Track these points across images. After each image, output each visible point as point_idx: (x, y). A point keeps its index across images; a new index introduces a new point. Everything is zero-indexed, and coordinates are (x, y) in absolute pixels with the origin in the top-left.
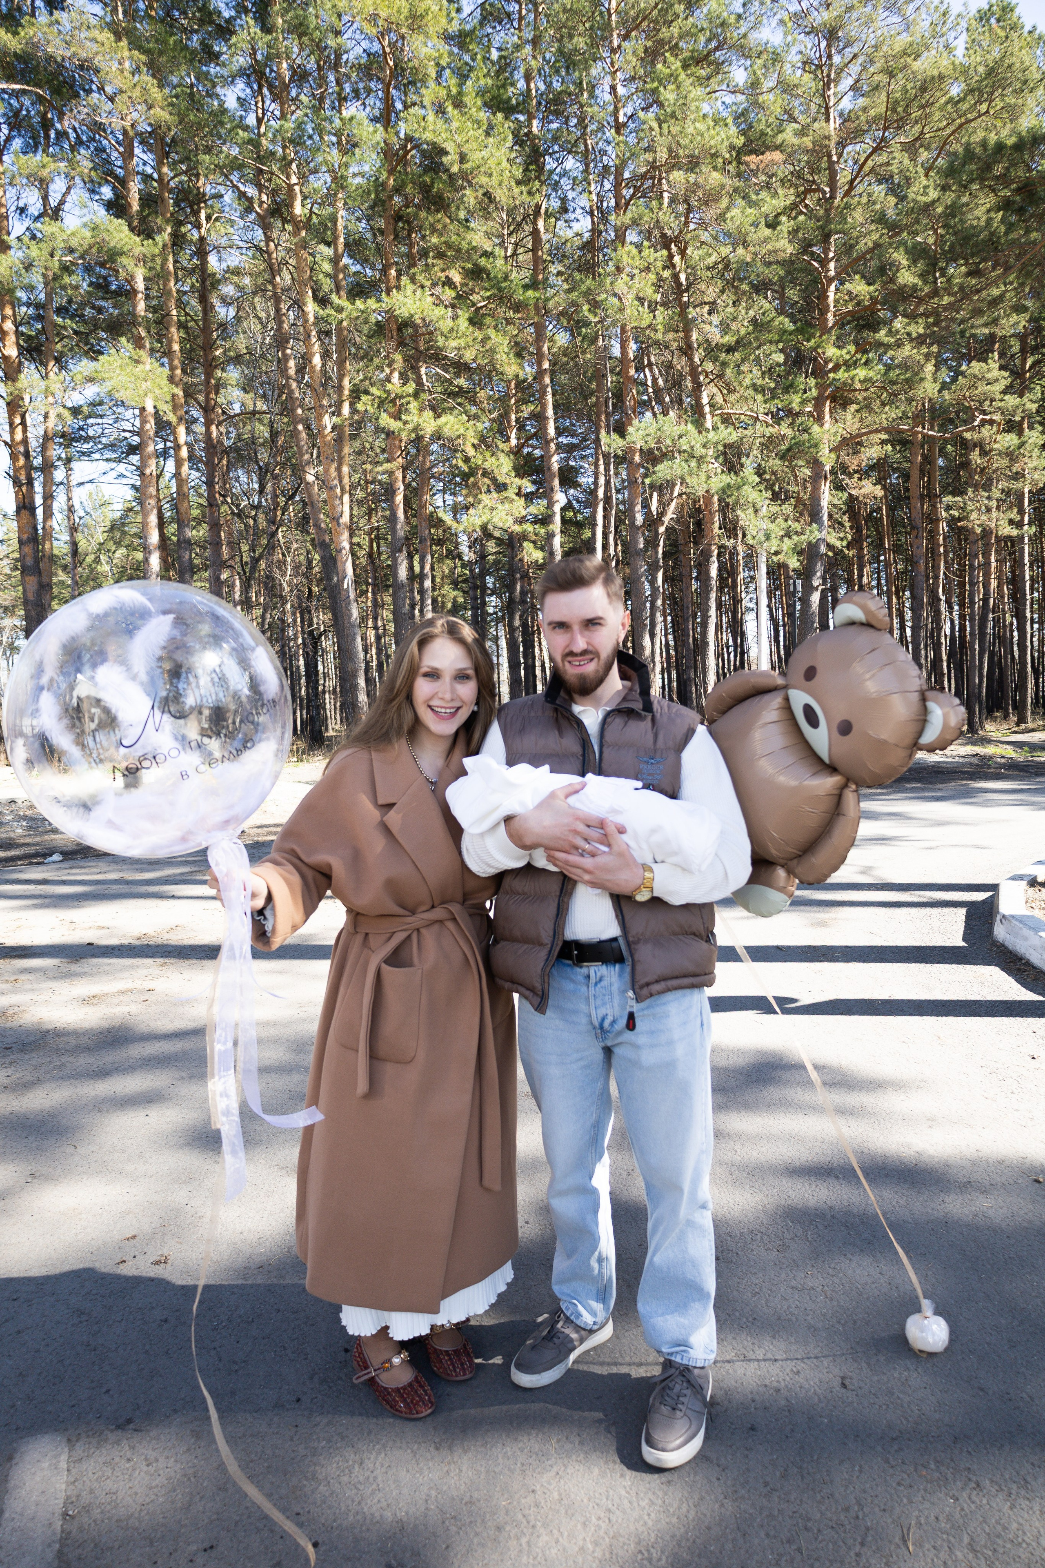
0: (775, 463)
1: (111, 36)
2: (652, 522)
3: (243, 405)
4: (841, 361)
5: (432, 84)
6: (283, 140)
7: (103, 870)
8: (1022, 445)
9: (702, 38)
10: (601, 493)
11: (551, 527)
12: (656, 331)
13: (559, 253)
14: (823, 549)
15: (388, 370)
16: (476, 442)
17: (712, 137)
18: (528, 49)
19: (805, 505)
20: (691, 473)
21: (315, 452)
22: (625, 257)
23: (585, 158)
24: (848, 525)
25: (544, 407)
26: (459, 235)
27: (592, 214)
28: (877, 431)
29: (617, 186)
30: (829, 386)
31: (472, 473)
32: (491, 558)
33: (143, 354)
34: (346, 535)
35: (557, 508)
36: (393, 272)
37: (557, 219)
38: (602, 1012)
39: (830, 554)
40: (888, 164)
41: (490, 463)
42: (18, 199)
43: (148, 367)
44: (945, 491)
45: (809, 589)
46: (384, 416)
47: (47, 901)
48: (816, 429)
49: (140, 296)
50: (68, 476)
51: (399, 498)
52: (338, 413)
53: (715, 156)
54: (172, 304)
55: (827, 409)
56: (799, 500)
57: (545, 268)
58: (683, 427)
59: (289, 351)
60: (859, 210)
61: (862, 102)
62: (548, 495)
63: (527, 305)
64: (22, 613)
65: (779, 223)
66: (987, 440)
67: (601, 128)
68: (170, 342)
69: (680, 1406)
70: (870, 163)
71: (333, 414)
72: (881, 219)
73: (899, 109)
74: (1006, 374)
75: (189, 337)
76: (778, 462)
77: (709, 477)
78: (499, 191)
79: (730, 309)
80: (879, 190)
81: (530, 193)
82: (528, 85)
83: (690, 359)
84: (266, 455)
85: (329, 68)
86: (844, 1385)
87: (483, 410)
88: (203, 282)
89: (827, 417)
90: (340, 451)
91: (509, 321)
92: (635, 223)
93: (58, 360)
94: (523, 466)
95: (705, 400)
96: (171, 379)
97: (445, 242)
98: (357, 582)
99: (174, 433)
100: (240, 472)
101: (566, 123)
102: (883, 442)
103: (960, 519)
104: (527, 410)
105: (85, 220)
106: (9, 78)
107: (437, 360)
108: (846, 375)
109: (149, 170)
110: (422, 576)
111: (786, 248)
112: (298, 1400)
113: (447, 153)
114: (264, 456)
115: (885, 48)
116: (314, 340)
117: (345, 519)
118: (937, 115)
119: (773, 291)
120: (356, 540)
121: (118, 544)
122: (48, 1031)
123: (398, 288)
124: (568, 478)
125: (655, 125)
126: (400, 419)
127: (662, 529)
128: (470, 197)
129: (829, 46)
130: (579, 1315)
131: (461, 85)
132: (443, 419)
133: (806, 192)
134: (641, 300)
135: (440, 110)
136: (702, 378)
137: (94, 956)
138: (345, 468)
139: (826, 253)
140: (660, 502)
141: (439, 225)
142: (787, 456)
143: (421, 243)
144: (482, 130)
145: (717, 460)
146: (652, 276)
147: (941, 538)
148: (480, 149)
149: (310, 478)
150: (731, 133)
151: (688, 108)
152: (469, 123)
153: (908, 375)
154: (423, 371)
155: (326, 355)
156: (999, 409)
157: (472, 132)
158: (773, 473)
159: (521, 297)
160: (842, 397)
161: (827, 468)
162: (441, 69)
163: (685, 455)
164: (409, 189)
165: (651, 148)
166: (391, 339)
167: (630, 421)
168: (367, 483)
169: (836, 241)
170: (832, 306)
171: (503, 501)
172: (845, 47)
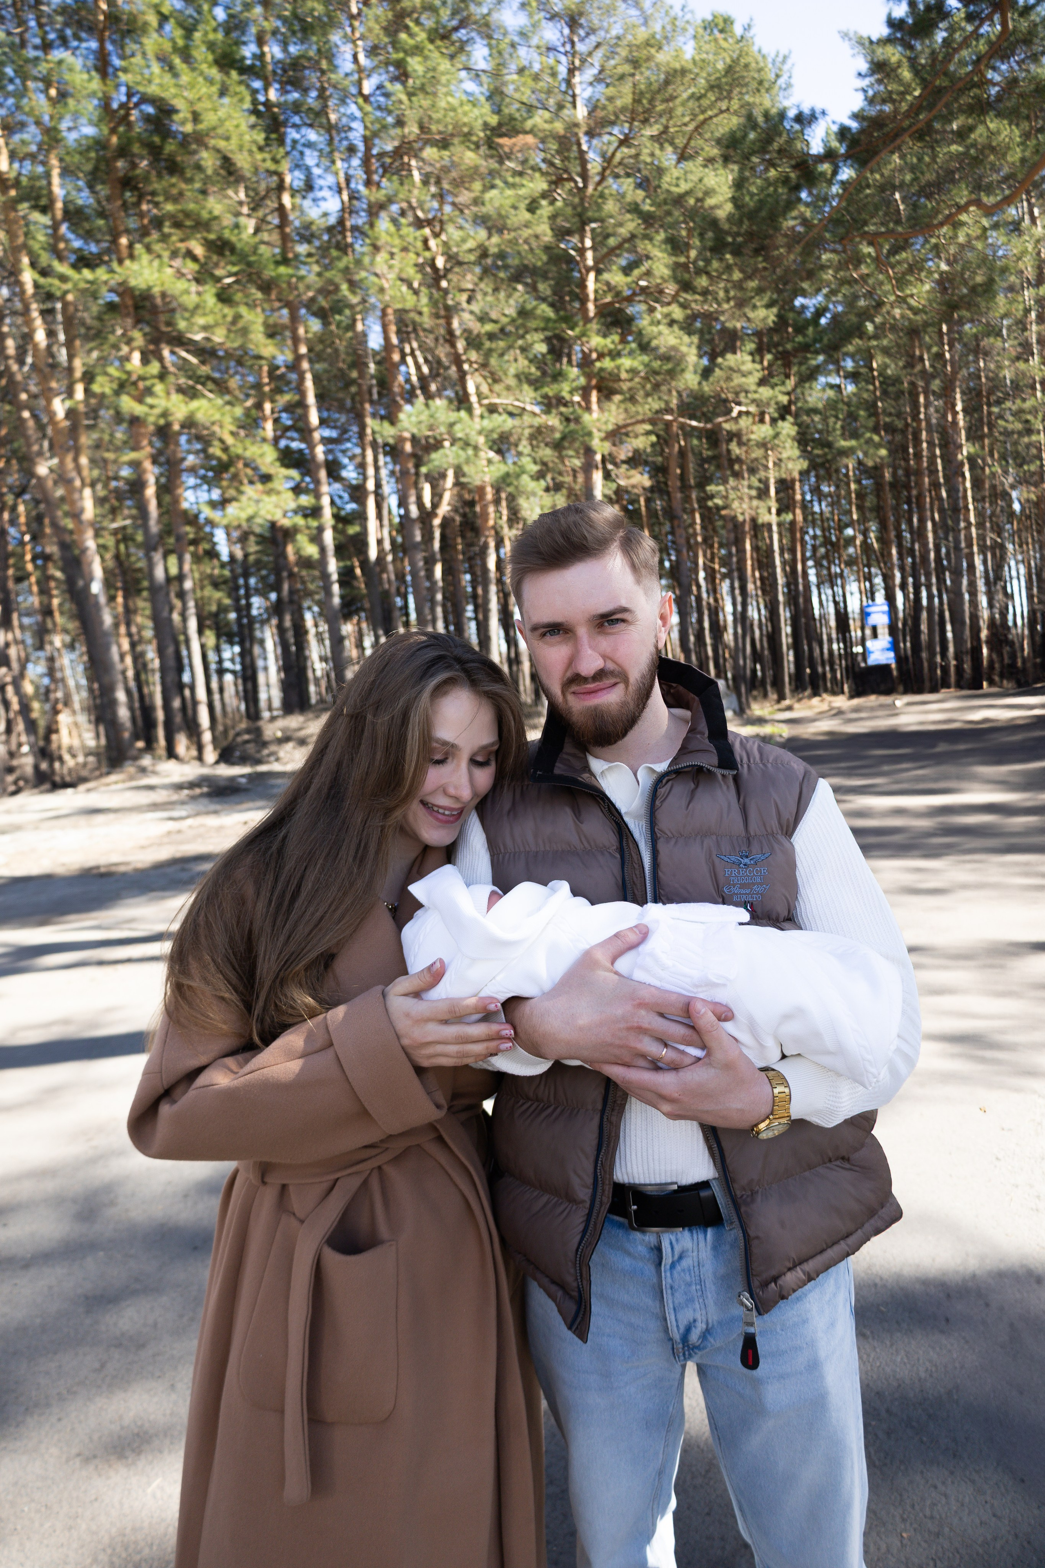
0: (547, 453)
2: (426, 516)
4: (605, 351)
5: (153, 34)
8: (777, 435)
9: (446, 13)
10: (371, 485)
11: (322, 520)
12: (420, 313)
13: (307, 234)
15: (125, 349)
16: (234, 429)
17: (465, 114)
18: (258, 10)
19: (576, 494)
20: (465, 463)
21: (46, 443)
22: (381, 234)
23: (329, 131)
25: (302, 393)
26: (197, 202)
27: (339, 192)
28: (643, 421)
29: (366, 161)
30: (595, 375)
31: (233, 462)
34: (90, 534)
35: (325, 501)
36: (124, 241)
37: (304, 197)
38: (686, 1316)
40: (637, 155)
41: (251, 451)
46: (125, 399)
48: (586, 417)
51: (150, 491)
52: (70, 393)
53: (468, 134)
55: (594, 399)
56: (569, 490)
57: (293, 248)
58: (453, 414)
60: (612, 201)
61: (611, 91)
62: (316, 487)
63: (278, 284)
65: (538, 208)
66: (744, 432)
70: (618, 156)
71: (65, 397)
72: (634, 209)
73: (645, 101)
74: (758, 367)
76: (549, 452)
77: (484, 466)
78: (239, 157)
79: (490, 297)
80: (627, 185)
81: (275, 161)
82: (261, 49)
83: (453, 345)
87: (237, 398)
89: (594, 406)
90: (76, 439)
92: (388, 202)
94: (285, 457)
95: (471, 388)
97: (182, 211)
98: (108, 584)
101: (306, 94)
102: (648, 433)
103: (719, 509)
104: (284, 399)
107: (182, 343)
108: (612, 364)
110: (181, 578)
111: (546, 233)
113: (176, 111)
115: (628, 38)
117: (89, 516)
118: (679, 111)
119: (525, 284)
120: (101, 541)
123: (132, 257)
124: (333, 469)
125: (404, 98)
126: (145, 403)
127: (437, 522)
128: (207, 161)
129: (572, 33)
131: (187, 37)
132: (194, 405)
133: (560, 180)
134: (403, 281)
135: (163, 59)
136: (466, 367)
138: (84, 461)
139: (582, 242)
140: (433, 495)
141: (175, 191)
142: (558, 446)
143: (155, 211)
144: (215, 89)
145: (491, 448)
146: (412, 255)
147: (698, 527)
148: (215, 110)
149: (42, 470)
150: (484, 111)
151: (438, 82)
152: (200, 79)
153: (669, 366)
154: (166, 353)
155: (51, 334)
156: (753, 401)
157: (204, 90)
158: (544, 464)
159: (273, 274)
160: (607, 388)
161: (598, 457)
162: (163, 19)
163: (461, 443)
164: (136, 148)
165: (400, 123)
166: (127, 315)
167: (399, 408)
168: (109, 479)
169: (593, 230)
170: (592, 296)
171: (269, 492)
172: (588, 34)
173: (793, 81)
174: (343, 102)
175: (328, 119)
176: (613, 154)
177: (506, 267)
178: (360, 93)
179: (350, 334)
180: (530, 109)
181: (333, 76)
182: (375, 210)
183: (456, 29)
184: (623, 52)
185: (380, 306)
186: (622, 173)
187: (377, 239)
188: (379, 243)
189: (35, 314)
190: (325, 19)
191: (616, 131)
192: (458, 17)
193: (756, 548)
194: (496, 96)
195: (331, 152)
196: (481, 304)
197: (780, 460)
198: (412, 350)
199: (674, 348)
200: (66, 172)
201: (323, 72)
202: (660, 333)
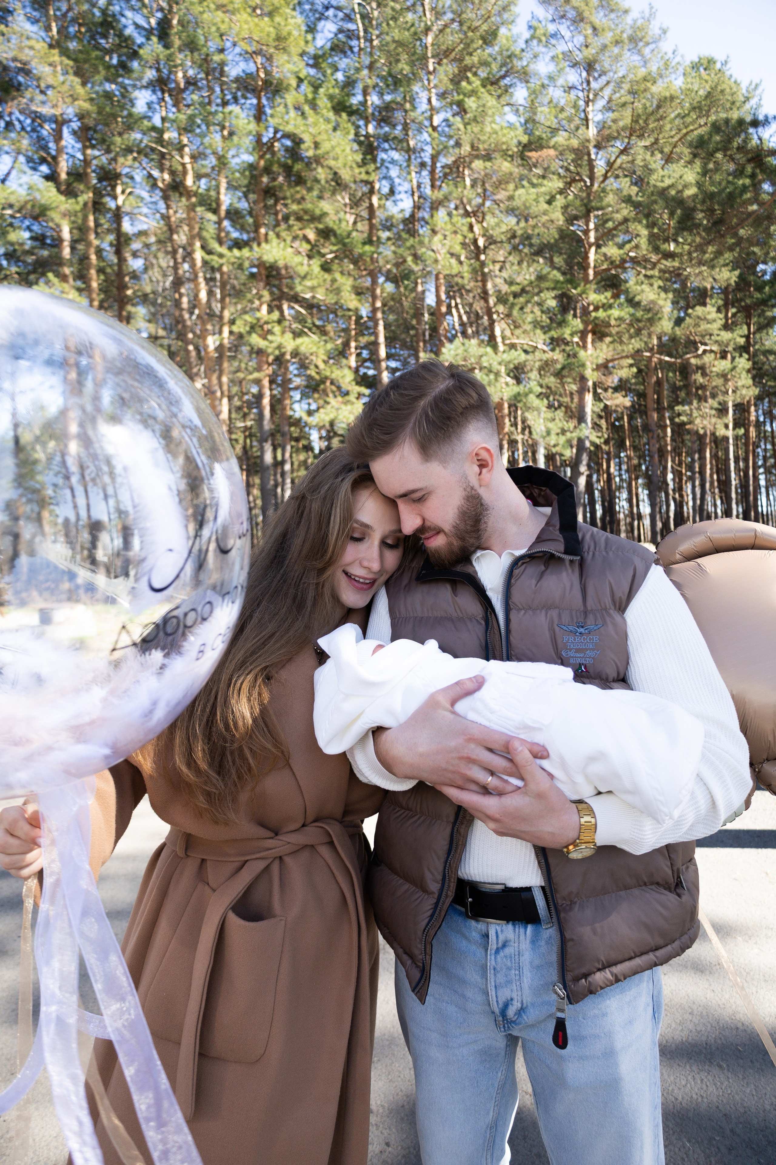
0: (551, 381)
1: (45, 45)
4: (600, 304)
5: (293, 91)
6: (178, 129)
8: (734, 368)
9: (496, 66)
12: (462, 277)
13: (388, 224)
14: (587, 444)
15: (257, 303)
16: (326, 358)
17: (504, 135)
18: (365, 72)
19: (573, 411)
21: (202, 369)
22: (439, 222)
23: (408, 152)
24: (604, 427)
25: (376, 335)
26: (314, 204)
27: (412, 194)
28: (627, 357)
29: (432, 172)
30: (591, 322)
31: (323, 381)
33: (67, 287)
36: (263, 231)
37: (387, 199)
38: (505, 994)
39: (592, 448)
40: (633, 161)
41: (336, 374)
44: (673, 403)
45: (576, 473)
46: (254, 336)
48: (582, 354)
49: (66, 243)
51: (266, 401)
52: (219, 336)
53: (506, 150)
54: (93, 255)
55: (589, 340)
56: (567, 407)
57: (377, 233)
58: (482, 349)
59: (183, 291)
60: (612, 194)
61: (615, 115)
63: (364, 258)
65: (555, 200)
66: (707, 365)
68: (90, 280)
70: (619, 161)
71: (216, 337)
72: (628, 200)
73: (641, 122)
74: (721, 316)
75: (107, 279)
76: (552, 379)
77: (503, 388)
78: (344, 172)
79: (516, 267)
80: (625, 183)
81: (367, 173)
82: (365, 98)
83: (486, 301)
85: (216, 80)
87: (331, 338)
88: (118, 239)
89: (589, 345)
90: (220, 365)
91: (350, 271)
92: (446, 199)
94: (362, 379)
95: (498, 332)
97: (303, 209)
101: (394, 128)
102: (631, 366)
103: (686, 424)
104: (364, 340)
105: (22, 182)
107: (297, 300)
108: (604, 314)
110: (283, 462)
111: (559, 219)
113: (304, 142)
115: (631, 77)
117: (225, 417)
118: (668, 127)
119: (544, 257)
120: (234, 436)
123: (267, 241)
125: (461, 127)
126: (267, 339)
128: (322, 175)
129: (588, 75)
131: (315, 92)
132: (299, 341)
133: (574, 181)
134: (452, 255)
135: (297, 108)
136: (495, 316)
138: (225, 379)
139: (587, 225)
141: (298, 196)
142: (559, 374)
143: (284, 210)
144: (330, 127)
145: (508, 375)
146: (460, 237)
147: (669, 439)
148: (329, 140)
150: (518, 132)
151: (486, 114)
152: (321, 120)
153: (650, 315)
154: (285, 307)
155: (211, 293)
156: (716, 342)
157: (323, 127)
158: (548, 387)
159: (360, 251)
160: (600, 332)
161: (590, 383)
162: (300, 80)
163: (486, 371)
164: (275, 168)
165: (458, 144)
166: (261, 280)
167: (442, 345)
168: (242, 393)
169: (596, 217)
170: (592, 265)
171: (346, 403)
172: (600, 76)
173: (762, 102)
174: (420, 131)
175: (408, 145)
176: (615, 161)
177: (531, 245)
178: (431, 125)
179: (413, 295)
180: (554, 131)
181: (412, 114)
182: (435, 206)
183: (503, 77)
184: (626, 86)
185: (435, 273)
186: (621, 174)
187: (435, 225)
188: (437, 229)
189: (201, 280)
190: (410, 75)
191: (618, 144)
192: (504, 69)
193: (715, 456)
194: (530, 123)
195: (408, 166)
196: (510, 271)
197: (737, 388)
198: (457, 305)
199: (653, 302)
200: (231, 187)
201: (406, 111)
202: (643, 291)
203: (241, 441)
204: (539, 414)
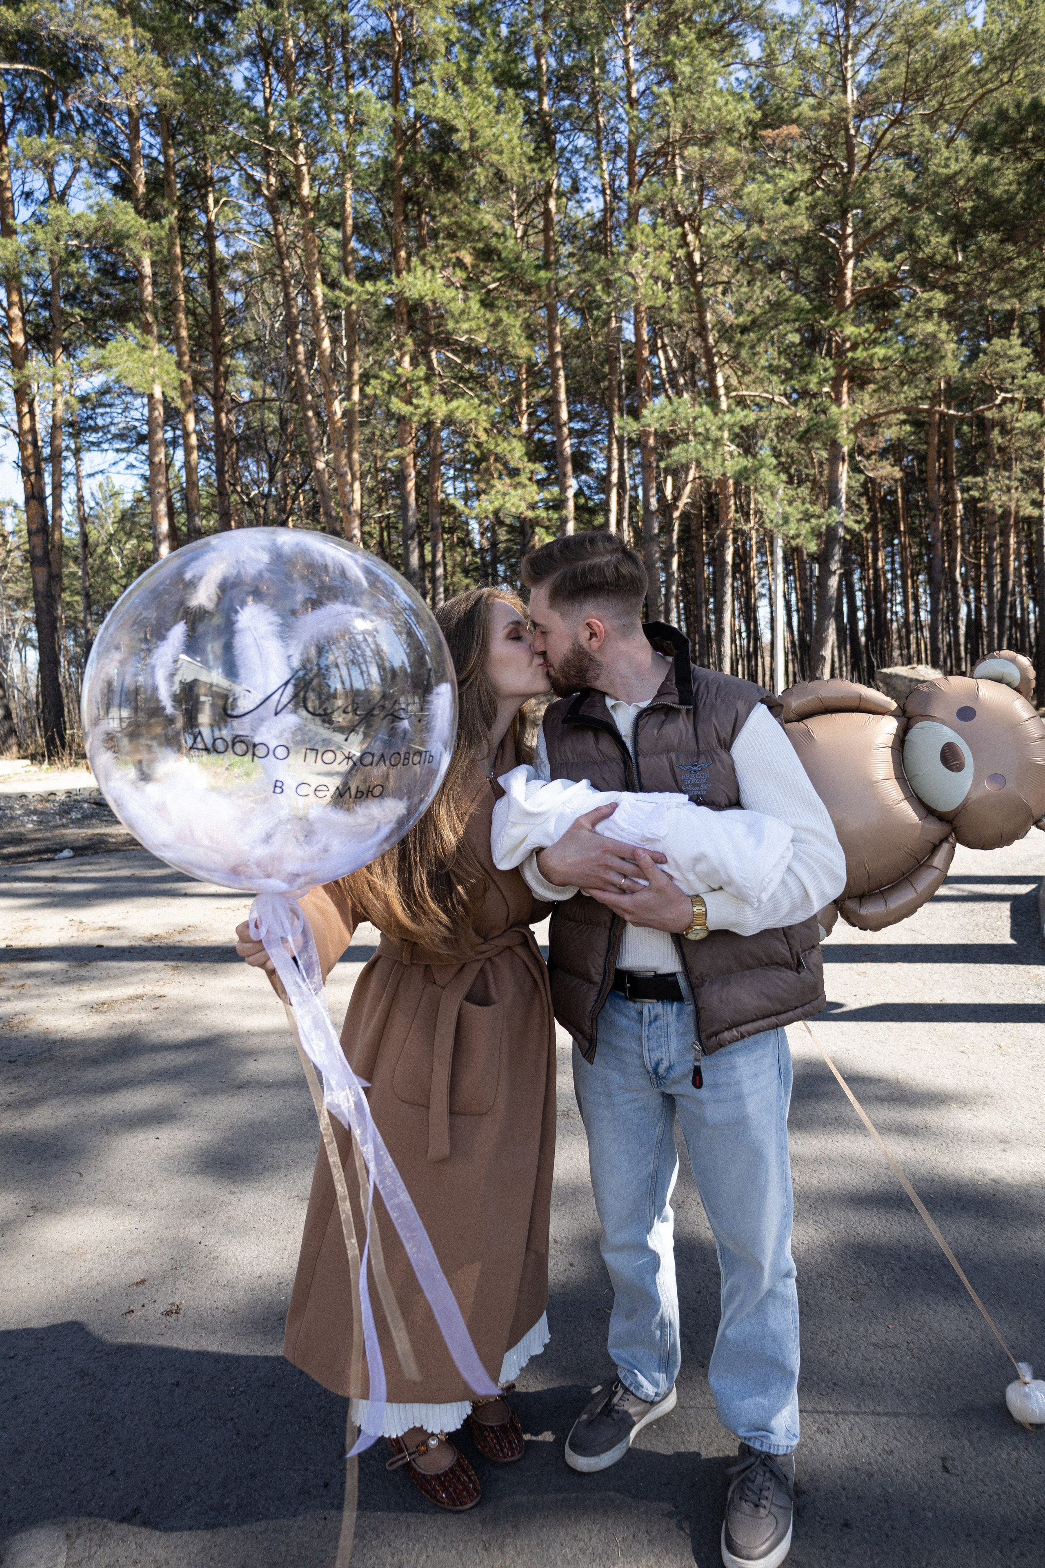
0: (792, 445)
1: (114, 12)
2: (666, 508)
3: (252, 393)
4: (859, 340)
5: (441, 60)
6: (290, 118)
7: (113, 866)
8: (1044, 424)
9: (716, 10)
10: (614, 478)
11: (564, 512)
12: (671, 310)
13: (570, 235)
14: (841, 532)
15: (398, 353)
16: (488, 426)
17: (730, 112)
18: (538, 24)
19: (821, 487)
20: (706, 456)
21: (325, 440)
22: (639, 234)
23: (598, 134)
24: (865, 507)
25: (556, 391)
26: (469, 215)
27: (603, 192)
28: (896, 411)
29: (630, 161)
30: (847, 365)
31: (484, 458)
32: (502, 546)
33: (151, 340)
34: (357, 522)
35: (570, 493)
36: (403, 254)
37: (569, 199)
38: (656, 1056)
39: (848, 537)
40: (907, 136)
41: (502, 447)
42: (23, 183)
43: (156, 353)
44: (963, 472)
45: (826, 573)
46: (394, 399)
47: (56, 899)
48: (834, 409)
49: (147, 280)
50: (78, 467)
51: (411, 485)
52: (348, 397)
53: (730, 130)
54: (180, 290)
55: (845, 389)
56: (814, 482)
57: (556, 250)
58: (697, 409)
59: (298, 337)
60: (877, 185)
61: (880, 73)
62: (561, 480)
63: (539, 287)
64: (33, 604)
65: (796, 199)
66: (1008, 420)
67: (612, 106)
68: (178, 327)
69: (764, 1502)
70: (888, 136)
71: (343, 400)
72: (900, 193)
73: (919, 80)
74: (1028, 350)
75: (198, 324)
76: (794, 443)
77: (724, 460)
78: (510, 169)
79: (744, 289)
80: (897, 165)
81: (541, 171)
82: (539, 61)
83: (705, 340)
84: (276, 444)
85: (337, 46)
86: (946, 1469)
87: (495, 395)
88: (211, 266)
89: (845, 398)
90: (350, 437)
91: (519, 304)
92: (649, 201)
93: (65, 348)
94: (536, 450)
95: (720, 381)
96: (179, 365)
97: (456, 223)
99: (183, 421)
100: (249, 461)
101: (578, 100)
102: (904, 422)
103: (980, 500)
104: (539, 394)
105: (91, 202)
106: (12, 59)
107: (448, 344)
108: (865, 354)
109: (155, 153)
110: (434, 564)
111: (804, 224)
112: (326, 1485)
113: (457, 131)
114: (273, 444)
115: (905, 17)
116: (323, 324)
117: (357, 506)
118: (958, 86)
119: (787, 271)
120: (367, 528)
121: (129, 535)
122: (54, 1042)
123: (408, 269)
124: (581, 463)
125: (669, 99)
126: (411, 404)
127: (676, 514)
128: (481, 175)
129: (846, 16)
130: (639, 1386)
131: (471, 59)
132: (454, 404)
133: (824, 166)
134: (656, 279)
135: (451, 88)
136: (716, 359)
137: (104, 959)
138: (356, 456)
139: (843, 229)
140: (675, 487)
141: (450, 205)
142: (804, 438)
143: (432, 223)
144: (492, 106)
145: (732, 441)
146: (666, 254)
147: (959, 519)
148: (491, 126)
149: (320, 465)
150: (748, 108)
151: (705, 82)
152: (480, 99)
153: (929, 353)
154: (433, 355)
155: (335, 340)
156: (1021, 386)
157: (483, 108)
158: (789, 456)
159: (534, 278)
160: (860, 377)
161: (845, 449)
162: (450, 44)
163: (701, 438)
164: (420, 166)
165: (665, 123)
166: (402, 321)
167: (644, 403)
168: (377, 470)
169: (856, 217)
170: (850, 284)
171: (515, 486)
172: (863, 16)
175: (598, 123)
176: (883, 136)
178: (628, 97)
179: (604, 331)
181: (604, 82)
182: (633, 211)
183: (727, 24)
184: (899, 32)
185: (633, 304)
186: (891, 154)
187: (634, 238)
188: (636, 243)
190: (600, 28)
191: (887, 111)
192: (730, 11)
194: (763, 87)
195: (598, 155)
196: (736, 294)
198: (664, 345)
199: (931, 336)
200: (357, 190)
201: (595, 79)
202: (918, 321)
203: (376, 535)
204: (773, 494)
